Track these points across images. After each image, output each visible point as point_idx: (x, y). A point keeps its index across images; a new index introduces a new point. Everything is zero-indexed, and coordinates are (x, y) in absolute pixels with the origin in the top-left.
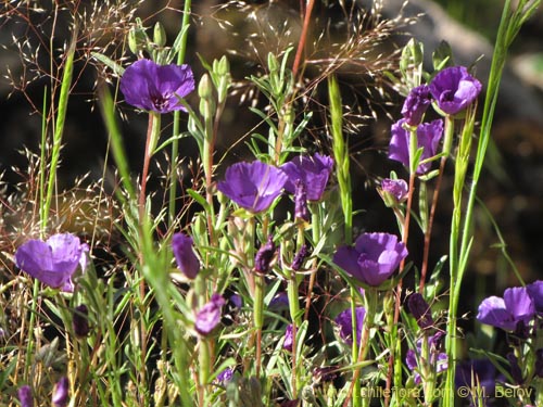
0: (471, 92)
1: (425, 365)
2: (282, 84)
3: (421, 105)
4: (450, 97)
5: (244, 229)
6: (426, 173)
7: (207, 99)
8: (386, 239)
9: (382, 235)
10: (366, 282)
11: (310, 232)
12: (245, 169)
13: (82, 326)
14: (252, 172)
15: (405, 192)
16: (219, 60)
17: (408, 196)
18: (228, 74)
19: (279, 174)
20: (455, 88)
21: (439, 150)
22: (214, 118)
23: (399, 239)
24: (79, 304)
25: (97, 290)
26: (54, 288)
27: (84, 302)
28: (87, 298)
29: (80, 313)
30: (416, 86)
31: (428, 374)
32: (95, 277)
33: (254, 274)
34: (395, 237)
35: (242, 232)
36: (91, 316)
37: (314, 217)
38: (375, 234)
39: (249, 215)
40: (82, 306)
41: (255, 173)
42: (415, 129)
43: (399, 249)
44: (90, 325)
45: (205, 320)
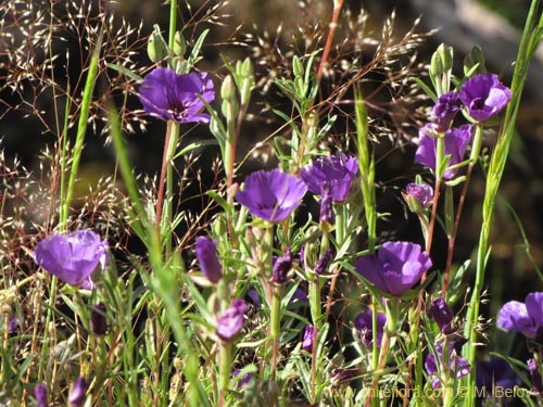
0: (501, 100)
1: (445, 371)
2: (306, 88)
3: (449, 112)
4: (480, 105)
5: (261, 238)
6: (453, 179)
7: (230, 100)
8: (410, 249)
9: (406, 244)
10: (389, 292)
11: (334, 233)
12: (264, 178)
13: (100, 324)
14: (271, 181)
15: (431, 198)
16: (243, 61)
17: (433, 202)
18: (252, 77)
19: (299, 183)
20: (486, 96)
21: (467, 157)
22: (236, 120)
23: (423, 249)
24: (98, 303)
25: (117, 288)
26: (73, 286)
27: (103, 300)
28: (106, 296)
29: (99, 311)
30: (445, 93)
31: (448, 379)
32: (116, 275)
33: (272, 284)
34: (418, 247)
35: (259, 242)
36: (109, 314)
37: (337, 218)
38: (398, 242)
39: (267, 224)
40: (101, 304)
41: (274, 182)
42: (442, 135)
43: (422, 260)
44: (108, 323)
45: (227, 325)
